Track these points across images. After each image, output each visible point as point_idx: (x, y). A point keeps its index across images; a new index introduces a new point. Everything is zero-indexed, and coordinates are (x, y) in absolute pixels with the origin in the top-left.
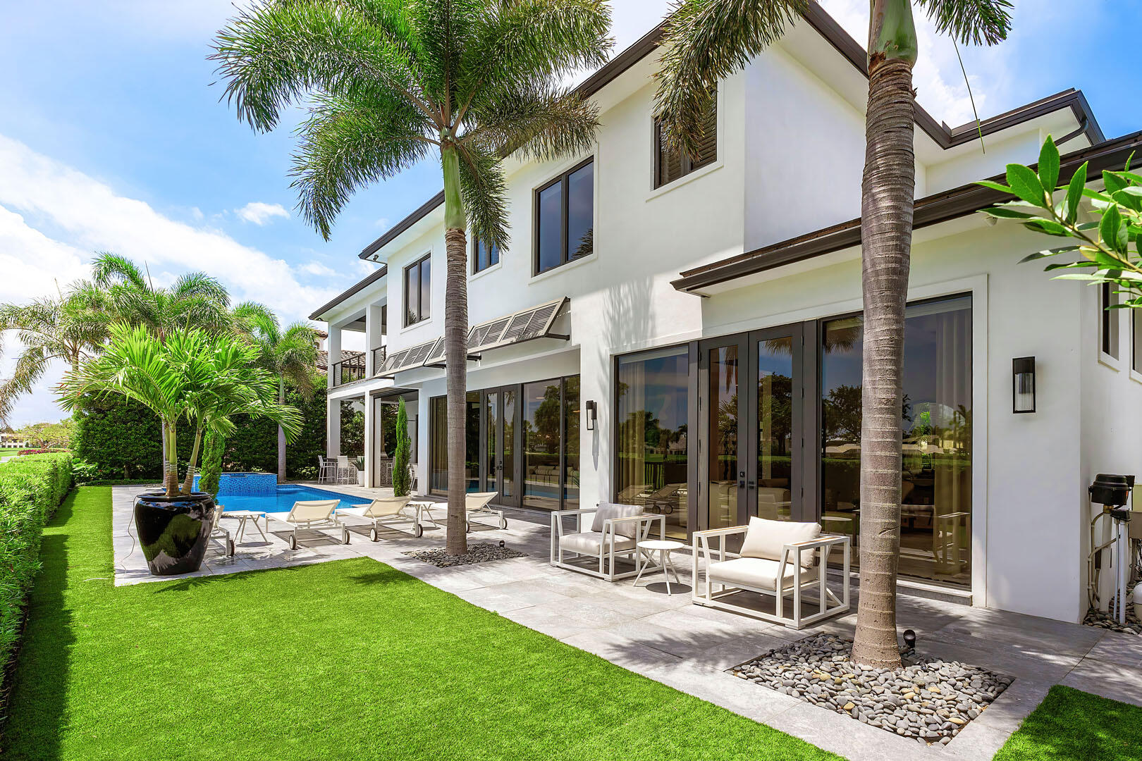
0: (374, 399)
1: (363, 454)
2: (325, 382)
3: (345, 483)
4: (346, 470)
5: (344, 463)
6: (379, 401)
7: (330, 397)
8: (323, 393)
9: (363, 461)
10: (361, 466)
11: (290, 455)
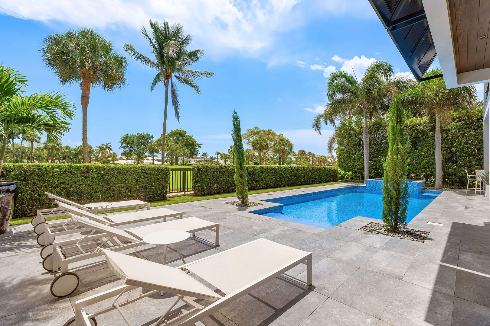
10: (487, 180)
11: (452, 169)
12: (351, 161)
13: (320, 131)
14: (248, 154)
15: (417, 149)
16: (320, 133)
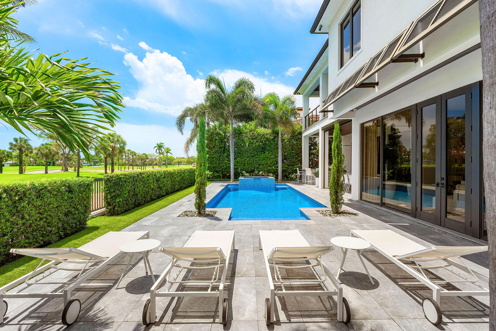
0: (324, 132)
1: (318, 167)
2: (301, 128)
3: (310, 184)
4: (310, 176)
5: (309, 172)
6: (327, 133)
7: (304, 135)
8: (300, 133)
9: (318, 172)
10: (317, 175)
11: (285, 167)
12: (217, 162)
13: (183, 131)
14: (49, 150)
15: (265, 153)
16: (182, 133)
